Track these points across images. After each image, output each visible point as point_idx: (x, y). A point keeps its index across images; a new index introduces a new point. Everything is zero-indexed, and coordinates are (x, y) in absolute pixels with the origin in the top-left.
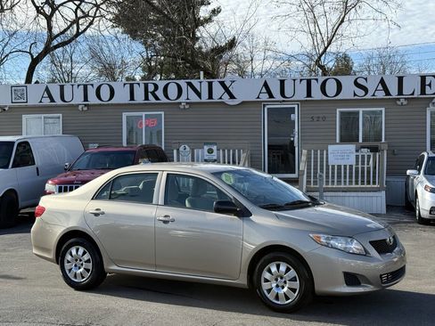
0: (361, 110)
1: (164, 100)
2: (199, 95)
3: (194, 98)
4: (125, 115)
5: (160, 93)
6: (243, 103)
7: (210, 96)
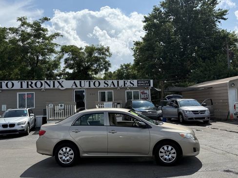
0: (106, 91)
1: (35, 88)
2: (49, 86)
3: (47, 87)
4: (18, 94)
5: (33, 85)
6: (66, 89)
7: (54, 86)
